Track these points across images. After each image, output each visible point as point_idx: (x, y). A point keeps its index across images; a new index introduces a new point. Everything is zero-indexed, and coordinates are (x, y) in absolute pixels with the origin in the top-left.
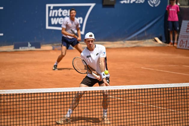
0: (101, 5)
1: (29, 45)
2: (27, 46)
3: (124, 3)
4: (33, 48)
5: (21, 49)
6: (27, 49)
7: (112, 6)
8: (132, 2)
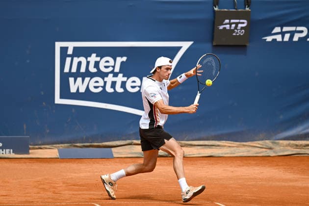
3: (274, 40)
7: (241, 48)
8: (296, 39)
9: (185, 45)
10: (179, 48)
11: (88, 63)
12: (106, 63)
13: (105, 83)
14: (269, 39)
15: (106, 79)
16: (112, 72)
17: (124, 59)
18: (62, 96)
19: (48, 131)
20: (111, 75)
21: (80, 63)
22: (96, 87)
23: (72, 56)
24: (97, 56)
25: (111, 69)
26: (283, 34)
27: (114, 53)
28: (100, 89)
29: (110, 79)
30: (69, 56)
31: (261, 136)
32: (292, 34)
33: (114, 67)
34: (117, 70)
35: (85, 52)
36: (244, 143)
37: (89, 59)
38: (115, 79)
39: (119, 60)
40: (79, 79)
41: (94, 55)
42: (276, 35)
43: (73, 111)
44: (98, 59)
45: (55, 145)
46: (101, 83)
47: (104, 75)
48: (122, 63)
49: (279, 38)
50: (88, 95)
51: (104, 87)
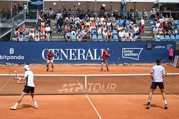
0: (146, 49)
1: (114, 63)
2: (113, 64)
3: (156, 48)
4: (115, 65)
5: (110, 65)
6: (113, 65)
8: (159, 48)
9: (142, 49)
10: (141, 49)
12: (130, 51)
14: (155, 48)
19: (121, 62)
26: (157, 47)
27: (131, 50)
28: (129, 55)
29: (131, 54)
32: (159, 47)
35: (127, 50)
42: (156, 47)
43: (125, 59)
47: (130, 53)
48: (133, 52)
49: (157, 48)
50: (127, 56)
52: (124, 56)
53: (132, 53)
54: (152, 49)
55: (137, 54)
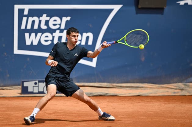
0: (133, 9)
3: (186, 4)
7: (160, 10)
9: (117, 8)
10: (112, 10)
11: (40, 22)
12: (54, 22)
13: (53, 37)
14: (182, 3)
15: (54, 34)
16: (59, 29)
17: (69, 18)
18: (20, 48)
19: (8, 75)
20: (58, 31)
21: (33, 22)
22: (46, 41)
23: (28, 16)
24: (47, 16)
25: (58, 26)
27: (60, 14)
28: (49, 42)
29: (57, 34)
30: (25, 16)
31: (175, 80)
33: (60, 25)
34: (63, 27)
36: (162, 85)
37: (41, 18)
38: (61, 34)
39: (65, 19)
40: (33, 35)
41: (45, 15)
42: (188, 0)
43: (28, 59)
44: (48, 18)
45: (14, 87)
46: (50, 38)
47: (52, 31)
48: (67, 22)
49: (190, 2)
50: (40, 47)
51: (52, 41)
52: (22, 45)
53: (61, 31)
54: (166, 8)
55: (90, 35)
